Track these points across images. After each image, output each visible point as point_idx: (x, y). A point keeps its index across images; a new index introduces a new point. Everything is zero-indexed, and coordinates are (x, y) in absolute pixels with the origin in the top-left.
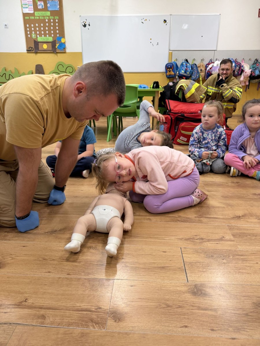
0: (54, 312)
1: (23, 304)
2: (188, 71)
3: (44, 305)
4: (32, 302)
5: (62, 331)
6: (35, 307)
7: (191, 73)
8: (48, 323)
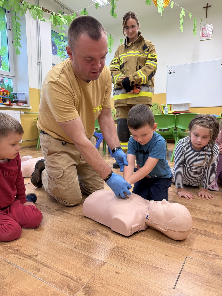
0: (48, 269)
1: (33, 257)
3: (45, 262)
4: (39, 258)
5: (43, 284)
6: (38, 262)
8: (39, 275)
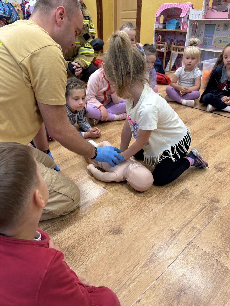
2: (6, 11)
7: (10, 13)
